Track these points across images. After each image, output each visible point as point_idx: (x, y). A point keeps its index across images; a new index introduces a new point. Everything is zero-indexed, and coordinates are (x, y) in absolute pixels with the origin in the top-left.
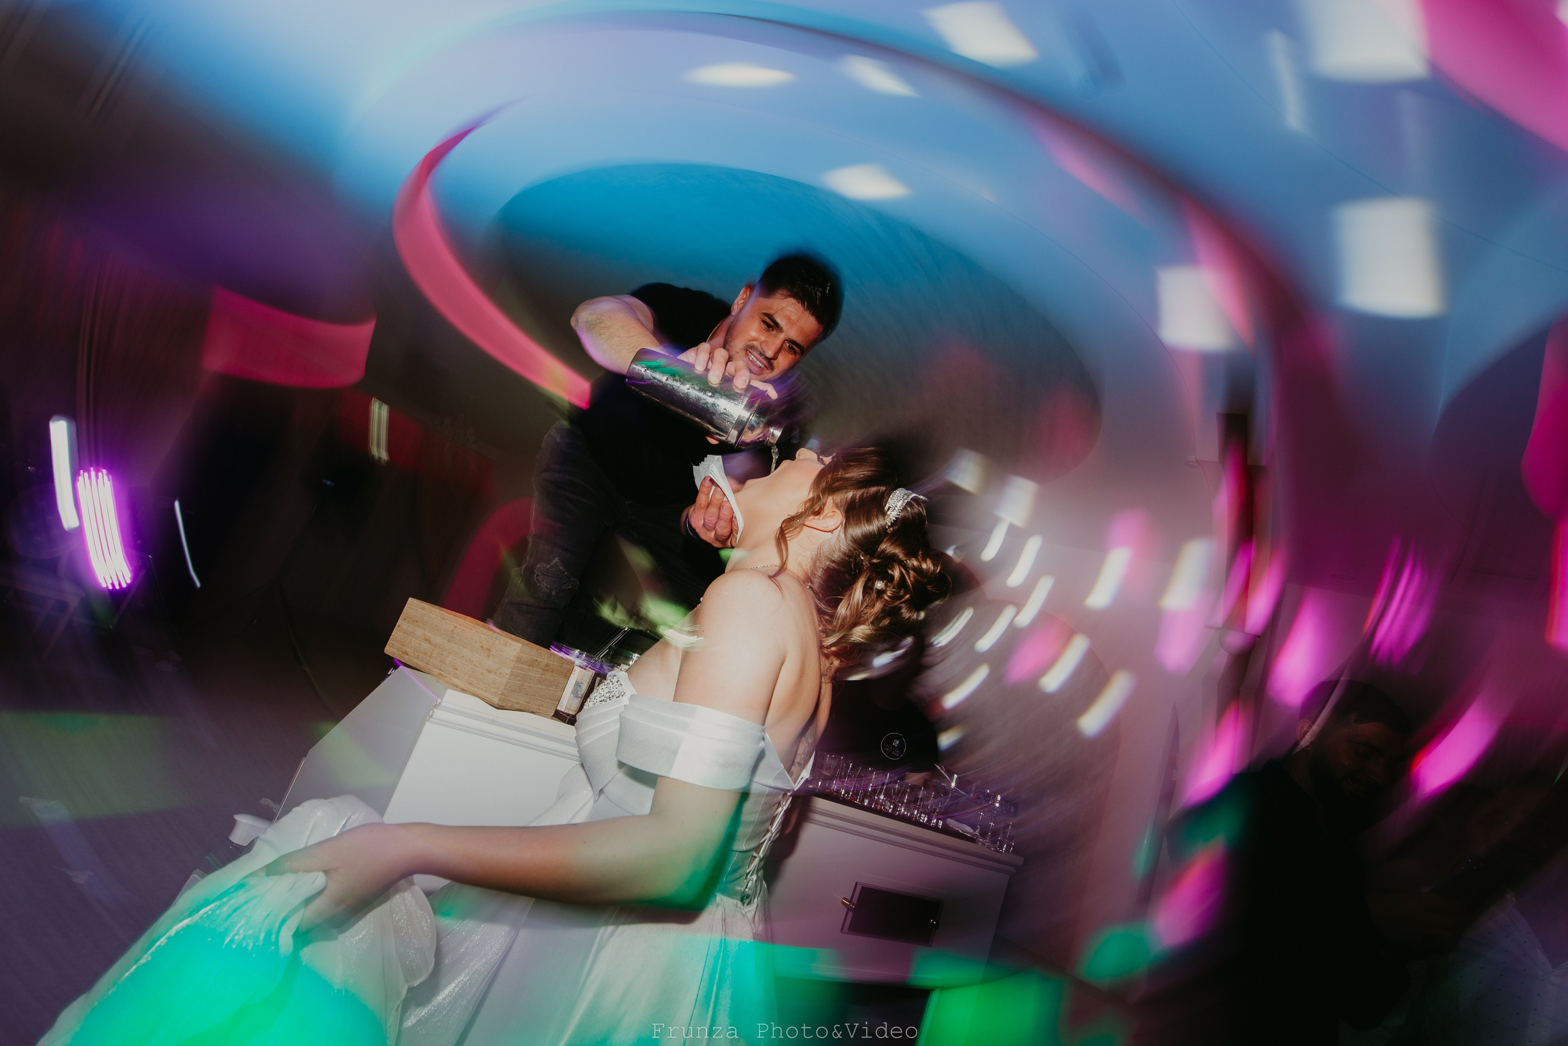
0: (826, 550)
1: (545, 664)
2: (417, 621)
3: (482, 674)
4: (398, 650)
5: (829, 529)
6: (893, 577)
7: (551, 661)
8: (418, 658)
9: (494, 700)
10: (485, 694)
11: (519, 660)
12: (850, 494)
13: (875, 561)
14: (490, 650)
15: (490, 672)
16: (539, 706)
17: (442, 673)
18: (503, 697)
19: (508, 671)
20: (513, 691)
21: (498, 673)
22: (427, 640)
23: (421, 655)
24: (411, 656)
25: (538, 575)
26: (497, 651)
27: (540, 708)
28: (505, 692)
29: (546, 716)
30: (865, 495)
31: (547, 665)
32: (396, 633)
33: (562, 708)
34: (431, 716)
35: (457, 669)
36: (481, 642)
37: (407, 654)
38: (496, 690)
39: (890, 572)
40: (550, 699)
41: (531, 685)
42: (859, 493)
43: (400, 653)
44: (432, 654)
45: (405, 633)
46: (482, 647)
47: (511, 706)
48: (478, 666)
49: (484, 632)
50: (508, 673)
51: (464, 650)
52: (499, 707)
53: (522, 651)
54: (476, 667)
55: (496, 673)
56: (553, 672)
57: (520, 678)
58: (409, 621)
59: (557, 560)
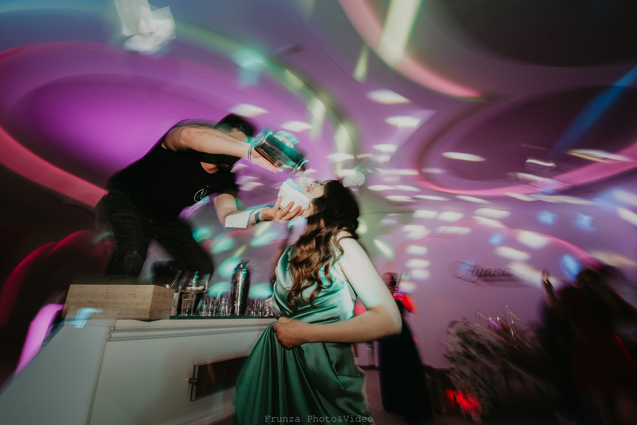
1: (164, 293)
2: (80, 295)
3: (134, 307)
9: (146, 317)
10: (139, 316)
11: (154, 293)
14: (134, 294)
15: (138, 304)
16: (164, 315)
17: (107, 315)
18: (151, 314)
20: (154, 310)
21: (144, 303)
22: (90, 302)
25: (126, 261)
26: (139, 293)
27: (165, 316)
28: (151, 311)
29: (167, 319)
31: (165, 294)
33: (172, 314)
34: (110, 338)
36: (128, 292)
38: (146, 312)
40: (167, 310)
50: (150, 301)
51: (118, 299)
52: (149, 320)
53: (155, 288)
54: (129, 305)
55: (143, 304)
56: (167, 296)
57: (155, 303)
58: (74, 297)
59: (136, 252)
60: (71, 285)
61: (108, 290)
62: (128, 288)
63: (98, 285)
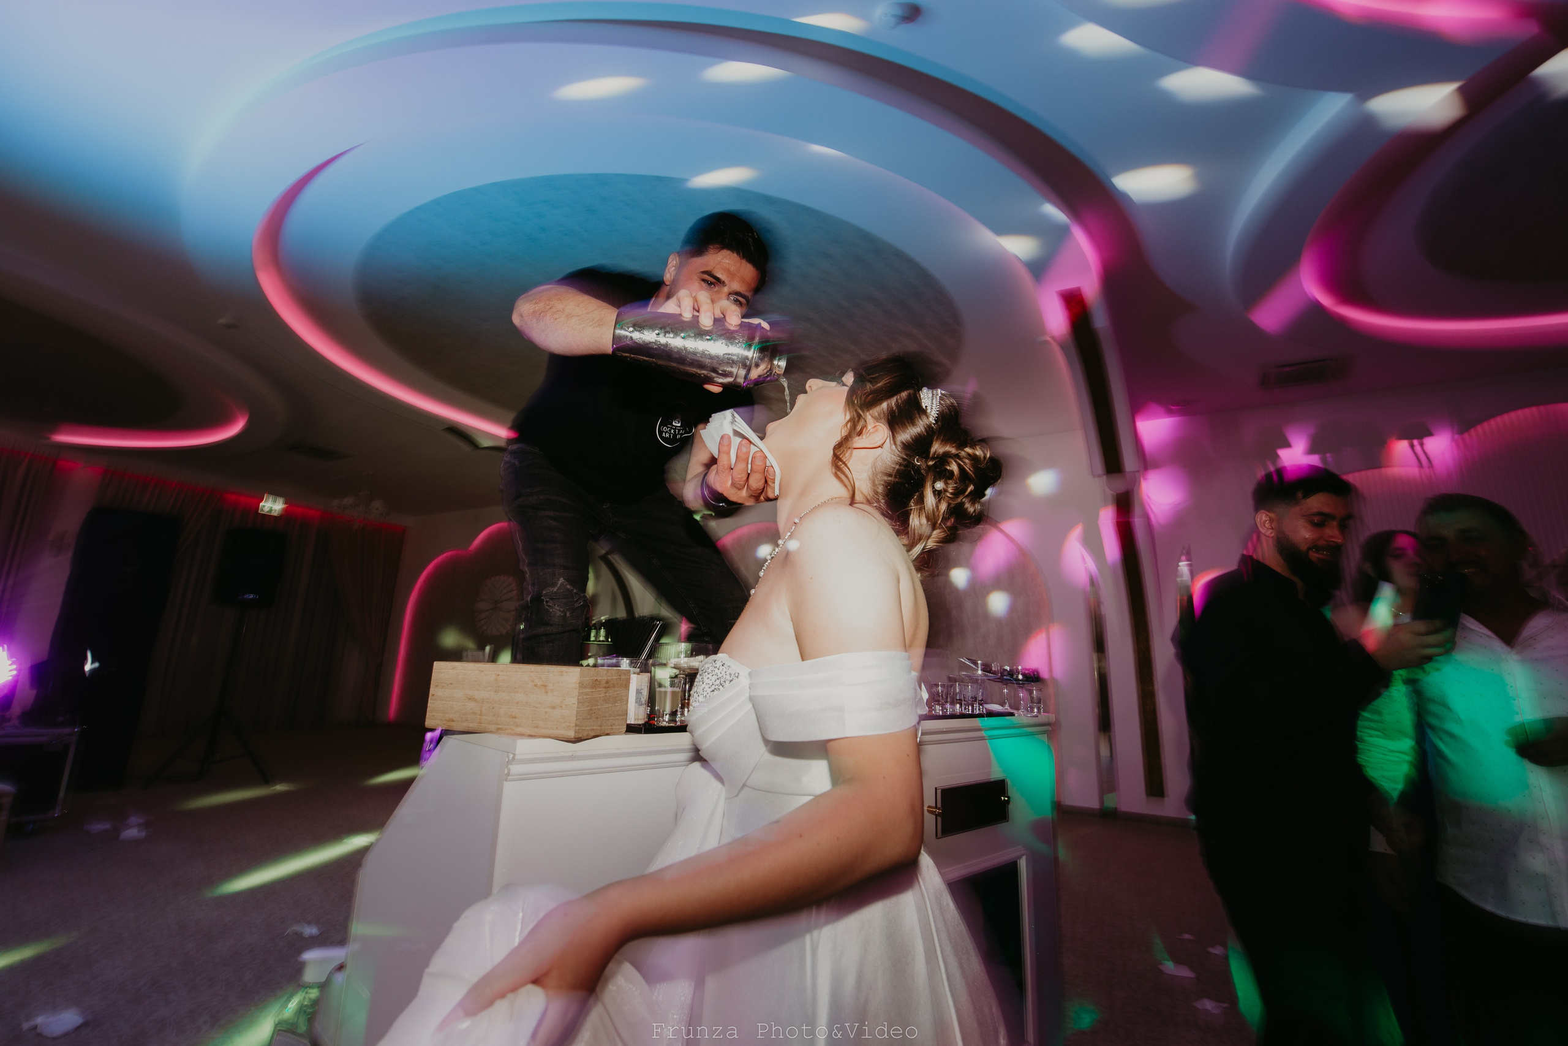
0: (880, 467)
1: (604, 681)
2: (451, 684)
3: (546, 713)
4: (441, 720)
5: (879, 444)
6: (952, 472)
7: (609, 676)
8: (467, 720)
9: (569, 734)
10: (556, 732)
11: (582, 685)
12: (884, 405)
13: (931, 463)
14: (545, 686)
15: (553, 708)
16: (611, 726)
17: (500, 727)
18: (577, 728)
19: (575, 700)
20: (585, 719)
21: (564, 706)
22: (470, 699)
23: (469, 716)
24: (458, 721)
25: (547, 602)
26: (554, 684)
27: (613, 727)
28: (578, 723)
29: (620, 733)
30: (900, 401)
31: (607, 682)
32: (432, 704)
33: (631, 720)
34: (508, 774)
35: (515, 718)
36: (533, 681)
37: (453, 721)
38: (568, 724)
39: (948, 468)
40: (619, 715)
41: (599, 707)
42: (893, 401)
43: (445, 722)
44: (481, 711)
45: (443, 701)
46: (536, 686)
47: (587, 736)
48: (539, 706)
49: (532, 670)
50: (574, 702)
51: (516, 695)
52: (577, 740)
53: (582, 675)
54: (537, 708)
55: (561, 707)
56: (614, 687)
57: (587, 704)
58: (443, 687)
59: (561, 580)
60: (435, 662)
61: (498, 675)
62: (532, 672)
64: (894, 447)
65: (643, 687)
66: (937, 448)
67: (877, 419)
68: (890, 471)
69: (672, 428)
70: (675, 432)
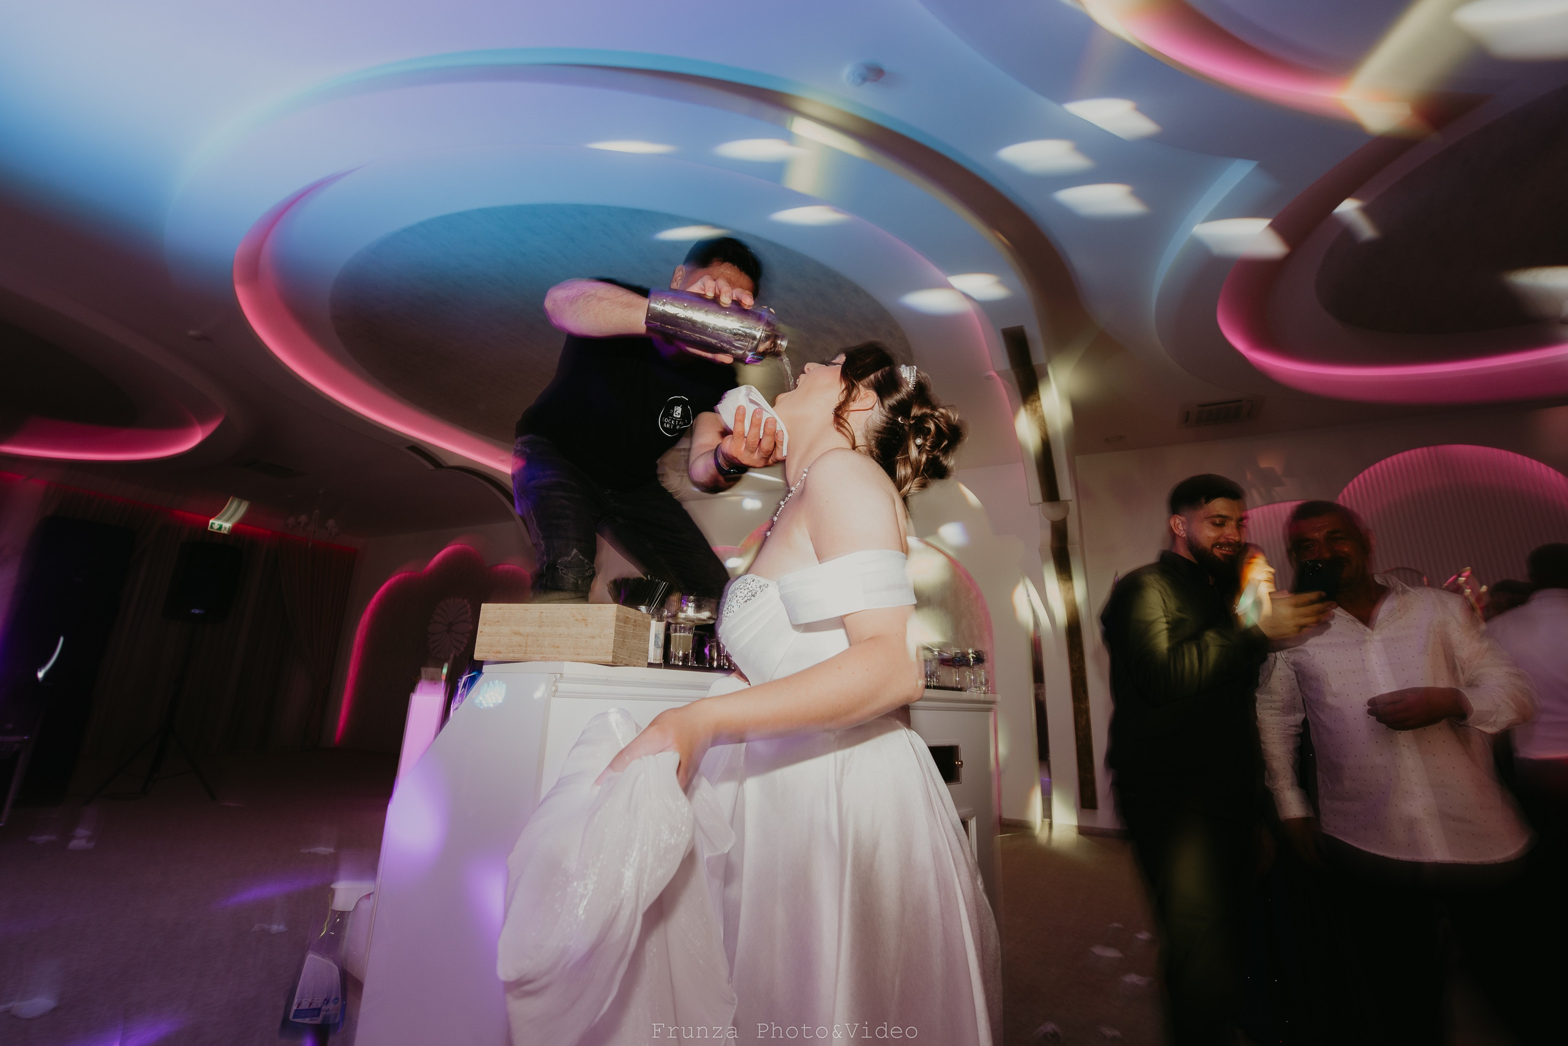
0: (870, 424)
1: (633, 620)
2: (498, 622)
3: (586, 642)
4: (489, 652)
5: (870, 407)
6: (929, 429)
7: (635, 616)
8: (513, 652)
9: (608, 659)
10: (595, 657)
11: (617, 619)
12: (872, 377)
13: (912, 422)
14: (586, 620)
15: (593, 637)
16: (637, 660)
17: (544, 655)
18: (615, 654)
19: (612, 632)
20: (618, 648)
21: (602, 635)
22: (516, 634)
23: (512, 648)
24: (505, 653)
25: (561, 570)
26: (593, 618)
27: (639, 661)
28: (615, 650)
29: (643, 667)
30: (884, 373)
31: (635, 621)
32: (479, 639)
33: (651, 660)
34: (556, 691)
35: (558, 647)
36: (574, 616)
37: (500, 653)
38: (606, 650)
39: (926, 426)
41: (629, 640)
42: (879, 374)
43: (493, 654)
44: (527, 644)
45: (490, 636)
46: (577, 620)
47: (620, 662)
48: (579, 637)
51: (558, 628)
52: (613, 664)
53: (618, 610)
54: (577, 638)
55: (600, 636)
56: (639, 626)
57: (621, 636)
58: (490, 624)
59: (575, 551)
60: (483, 604)
61: (542, 612)
62: (573, 609)
63: (525, 605)
64: (882, 409)
65: (660, 633)
66: (916, 411)
67: (867, 387)
68: (878, 429)
69: (672, 419)
70: (675, 422)
